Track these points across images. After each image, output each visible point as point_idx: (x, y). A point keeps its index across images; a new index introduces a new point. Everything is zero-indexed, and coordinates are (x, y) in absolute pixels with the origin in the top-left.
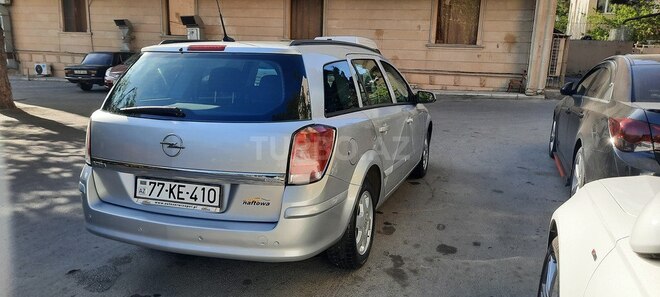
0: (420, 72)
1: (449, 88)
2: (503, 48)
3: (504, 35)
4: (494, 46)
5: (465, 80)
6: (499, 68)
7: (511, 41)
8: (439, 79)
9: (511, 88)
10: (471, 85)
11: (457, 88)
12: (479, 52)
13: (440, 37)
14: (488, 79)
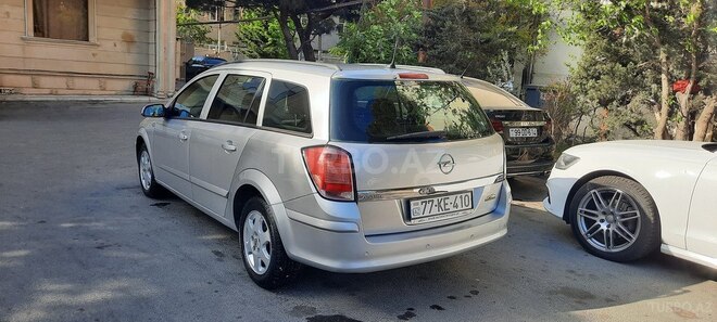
0: (17, 72)
1: (60, 92)
2: (121, 47)
3: (120, 33)
4: (111, 44)
5: (79, 83)
6: (120, 70)
7: (129, 40)
8: (46, 82)
9: (136, 91)
10: (89, 89)
11: (70, 92)
12: (94, 50)
13: (40, 30)
14: (109, 82)
